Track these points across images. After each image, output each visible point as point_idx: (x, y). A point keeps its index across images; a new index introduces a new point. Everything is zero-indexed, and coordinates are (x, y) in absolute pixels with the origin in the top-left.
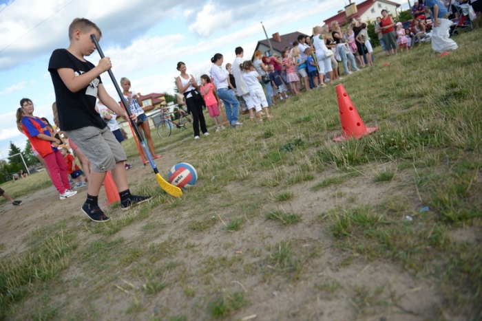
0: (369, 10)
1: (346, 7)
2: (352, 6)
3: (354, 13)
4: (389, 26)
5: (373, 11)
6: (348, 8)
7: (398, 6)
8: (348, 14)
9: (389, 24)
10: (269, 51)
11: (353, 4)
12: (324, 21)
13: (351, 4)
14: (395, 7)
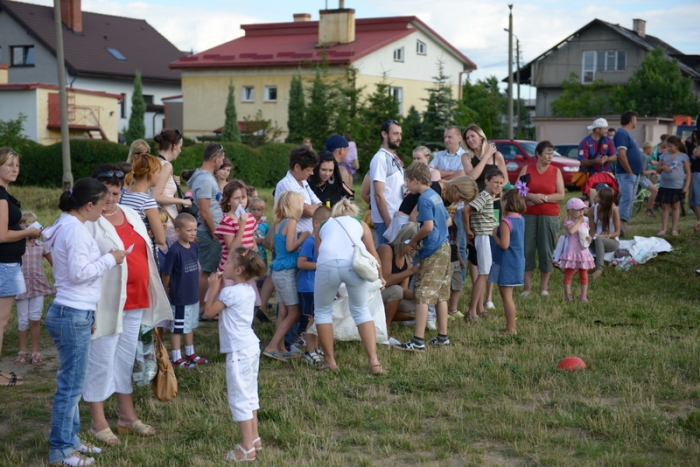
0: (391, 49)
1: (322, 12)
2: (342, 16)
3: (343, 39)
4: (546, 198)
5: (398, 55)
6: (331, 17)
7: (469, 66)
8: (325, 36)
9: (547, 192)
10: (26, 48)
11: (349, 11)
12: (243, 27)
13: (341, 10)
14: (460, 68)
